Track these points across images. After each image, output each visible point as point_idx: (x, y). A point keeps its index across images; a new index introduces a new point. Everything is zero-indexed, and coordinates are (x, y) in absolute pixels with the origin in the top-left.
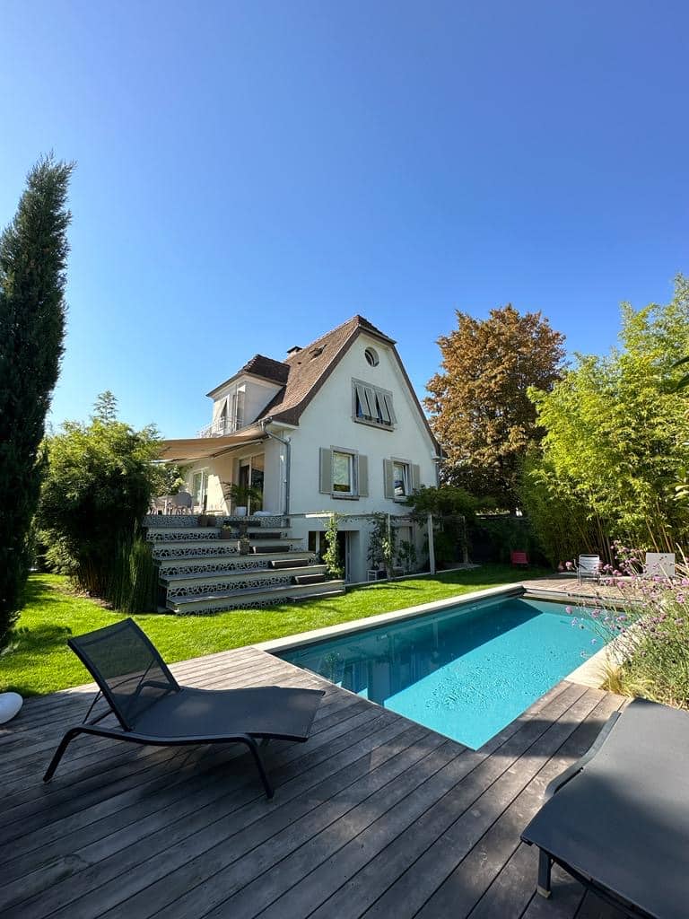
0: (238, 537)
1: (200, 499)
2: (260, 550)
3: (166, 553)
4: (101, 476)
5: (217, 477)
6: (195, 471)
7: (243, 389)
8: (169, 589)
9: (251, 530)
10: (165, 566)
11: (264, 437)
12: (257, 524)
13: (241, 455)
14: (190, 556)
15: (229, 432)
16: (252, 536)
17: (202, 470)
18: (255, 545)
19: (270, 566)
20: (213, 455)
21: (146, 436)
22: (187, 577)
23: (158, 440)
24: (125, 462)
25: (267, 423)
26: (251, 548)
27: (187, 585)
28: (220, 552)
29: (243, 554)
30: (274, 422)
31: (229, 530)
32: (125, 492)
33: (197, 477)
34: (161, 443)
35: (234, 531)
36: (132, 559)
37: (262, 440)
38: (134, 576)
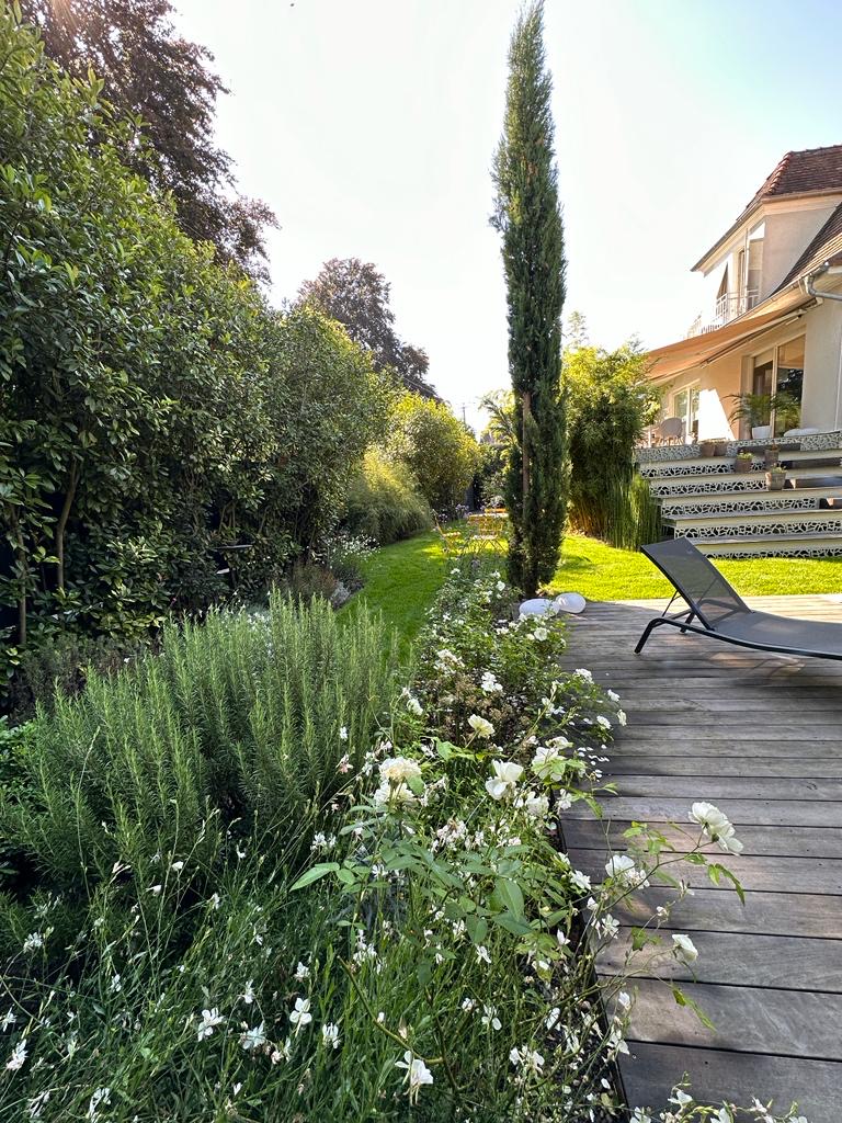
0: (762, 468)
1: (688, 428)
2: (802, 484)
3: (664, 491)
4: (587, 410)
5: (714, 391)
6: (677, 390)
7: (760, 233)
8: (676, 529)
9: (783, 458)
10: (666, 504)
11: (807, 304)
12: (795, 448)
13: (758, 348)
14: (696, 494)
15: (733, 316)
16: (788, 465)
17: (688, 387)
18: (793, 477)
19: (823, 504)
20: (707, 361)
21: (627, 351)
22: (695, 516)
23: (642, 352)
24: (611, 388)
25: (815, 276)
26: (788, 482)
27: (698, 526)
28: (736, 488)
29: (773, 489)
30: (832, 271)
31: (749, 459)
32: (614, 424)
33: (679, 398)
34: (645, 357)
35: (756, 460)
36: (632, 496)
37: (801, 311)
38: (636, 514)
